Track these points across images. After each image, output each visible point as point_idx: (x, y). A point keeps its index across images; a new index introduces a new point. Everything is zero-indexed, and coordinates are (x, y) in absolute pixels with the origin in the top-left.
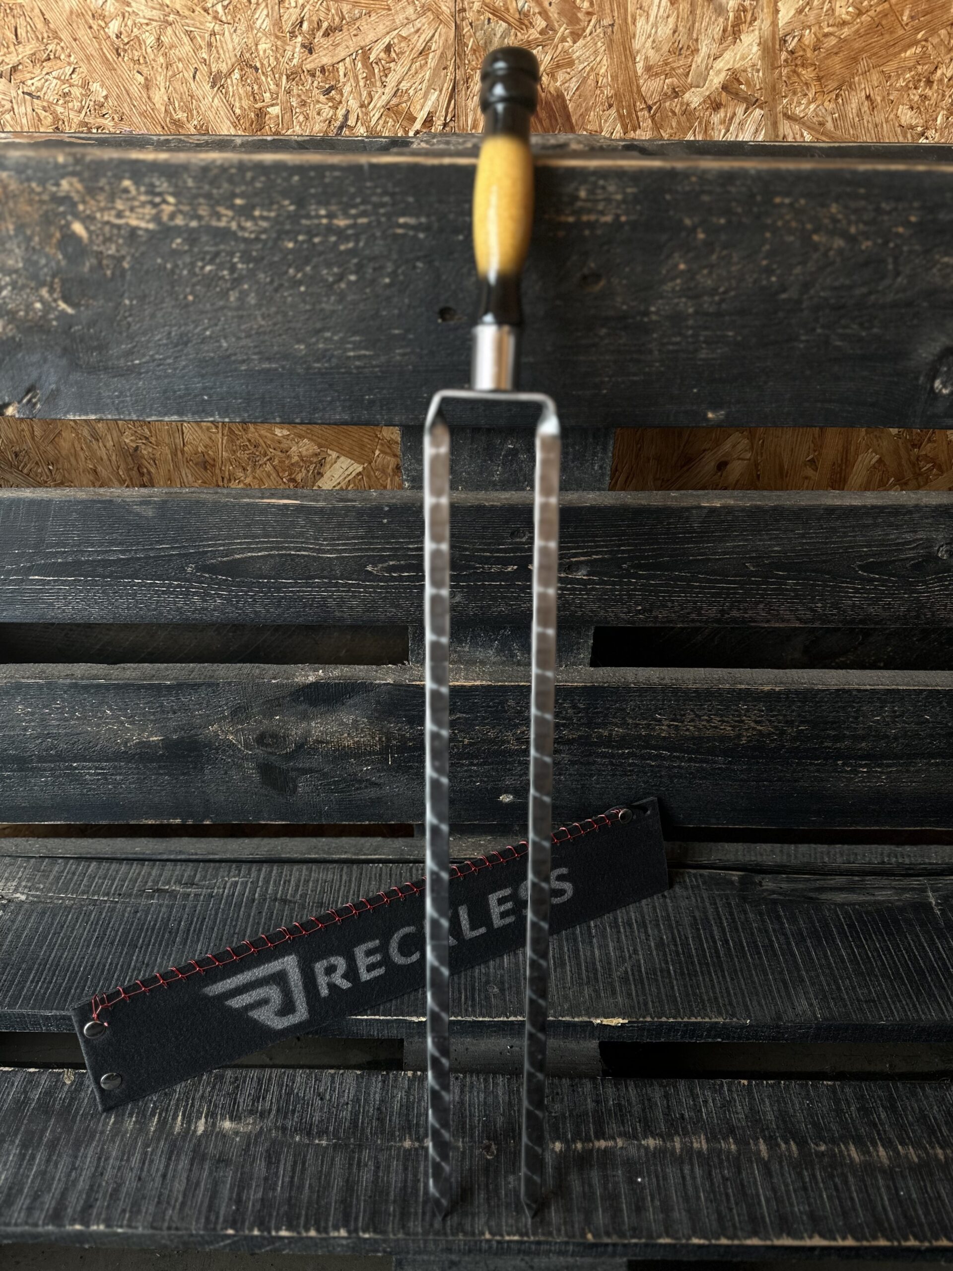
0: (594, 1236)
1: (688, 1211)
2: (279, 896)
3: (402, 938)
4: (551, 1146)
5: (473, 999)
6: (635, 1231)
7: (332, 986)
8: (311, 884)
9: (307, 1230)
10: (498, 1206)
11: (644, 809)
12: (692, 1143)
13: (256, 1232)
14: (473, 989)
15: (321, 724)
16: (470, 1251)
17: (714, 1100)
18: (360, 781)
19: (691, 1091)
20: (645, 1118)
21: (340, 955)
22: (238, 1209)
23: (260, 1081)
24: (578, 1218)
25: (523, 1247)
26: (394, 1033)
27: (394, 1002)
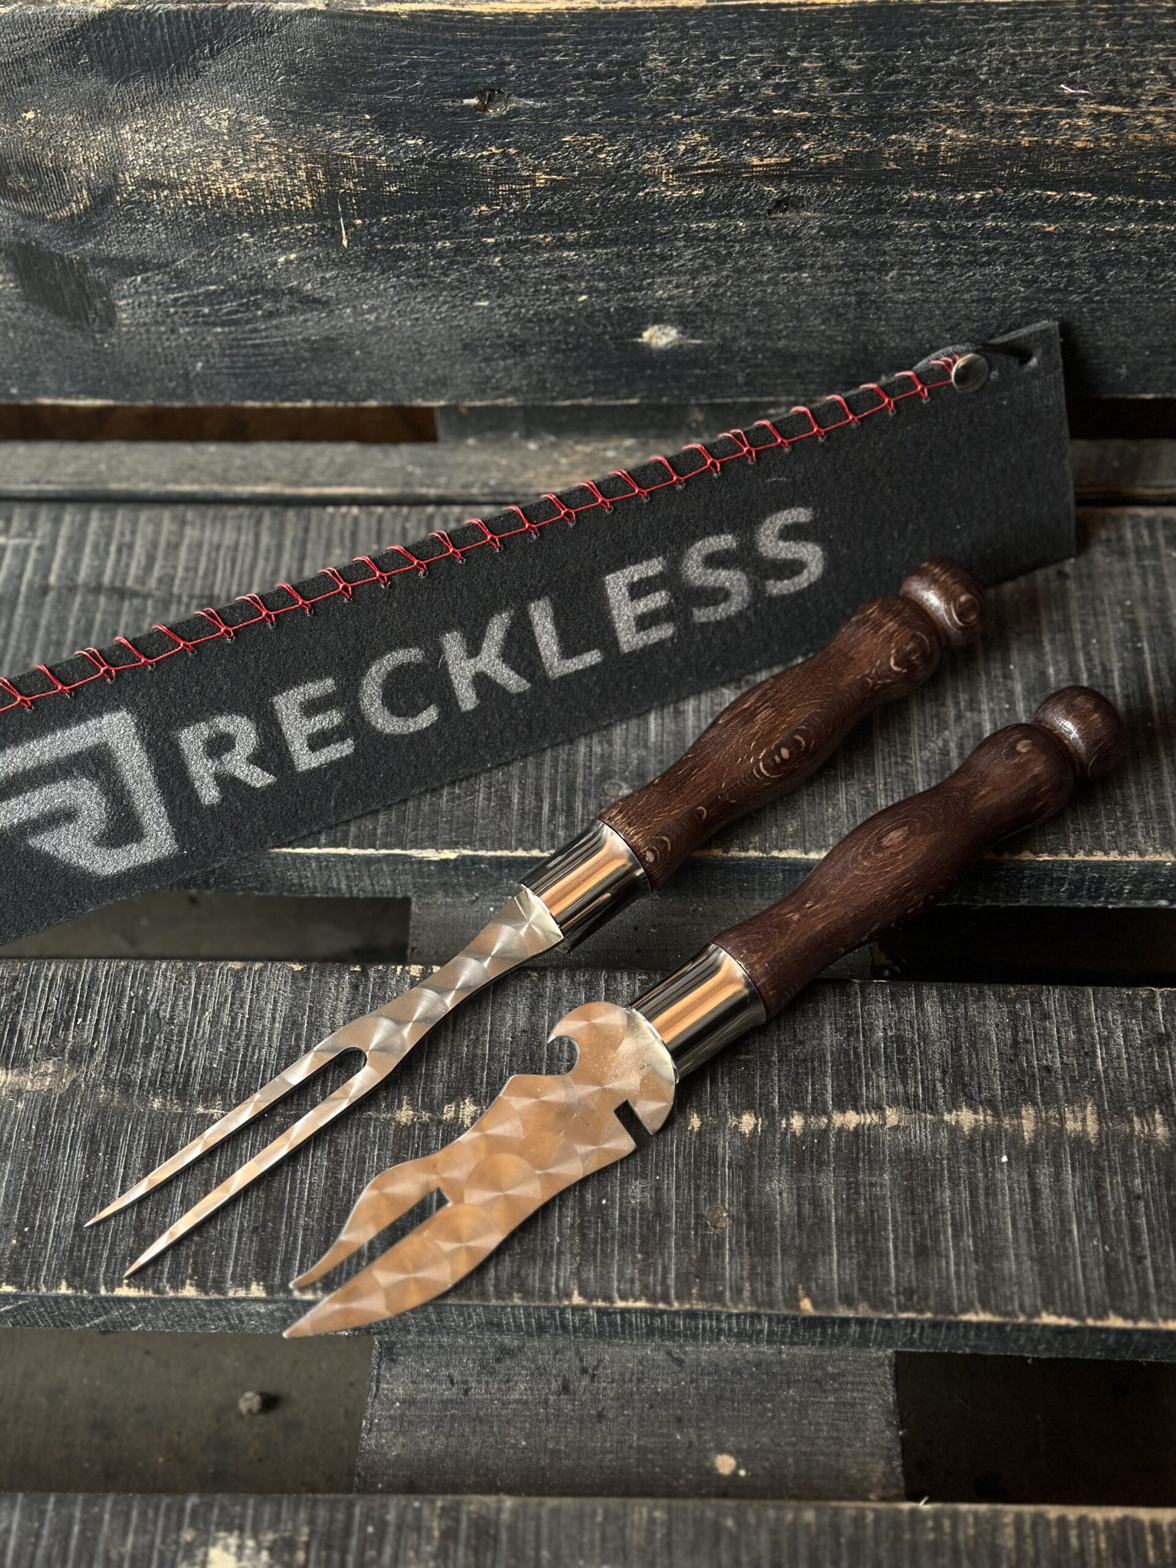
0: (815, 1304)
1: (1040, 1260)
2: (106, 579)
3: (389, 675)
4: (732, 1121)
5: (570, 811)
6: (910, 1297)
7: (227, 783)
8: (183, 552)
9: (177, 1285)
10: (604, 1240)
11: (1020, 353)
12: (1062, 1120)
13: (64, 1290)
14: (571, 789)
15: (148, 132)
16: (541, 1329)
17: (1126, 1032)
18: (275, 294)
19: (1075, 1012)
20: (958, 1066)
21: (240, 712)
22: (23, 1245)
23: (69, 986)
24: (782, 1268)
25: (658, 1322)
26: (385, 886)
27: (381, 817)
